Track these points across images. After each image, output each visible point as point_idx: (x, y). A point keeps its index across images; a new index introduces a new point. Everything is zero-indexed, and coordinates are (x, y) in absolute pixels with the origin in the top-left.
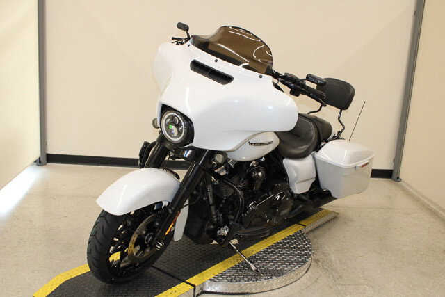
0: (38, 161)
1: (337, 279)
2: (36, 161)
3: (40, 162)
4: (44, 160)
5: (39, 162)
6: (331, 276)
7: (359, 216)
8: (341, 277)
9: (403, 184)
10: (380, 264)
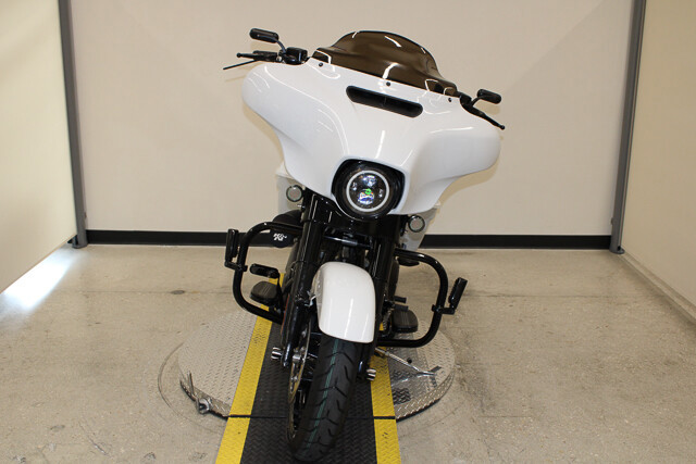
0: (74, 241)
1: (488, 408)
2: (70, 242)
3: (77, 243)
4: (82, 239)
5: (75, 243)
6: (479, 403)
7: (545, 309)
8: (493, 405)
9: (627, 258)
10: (560, 384)
